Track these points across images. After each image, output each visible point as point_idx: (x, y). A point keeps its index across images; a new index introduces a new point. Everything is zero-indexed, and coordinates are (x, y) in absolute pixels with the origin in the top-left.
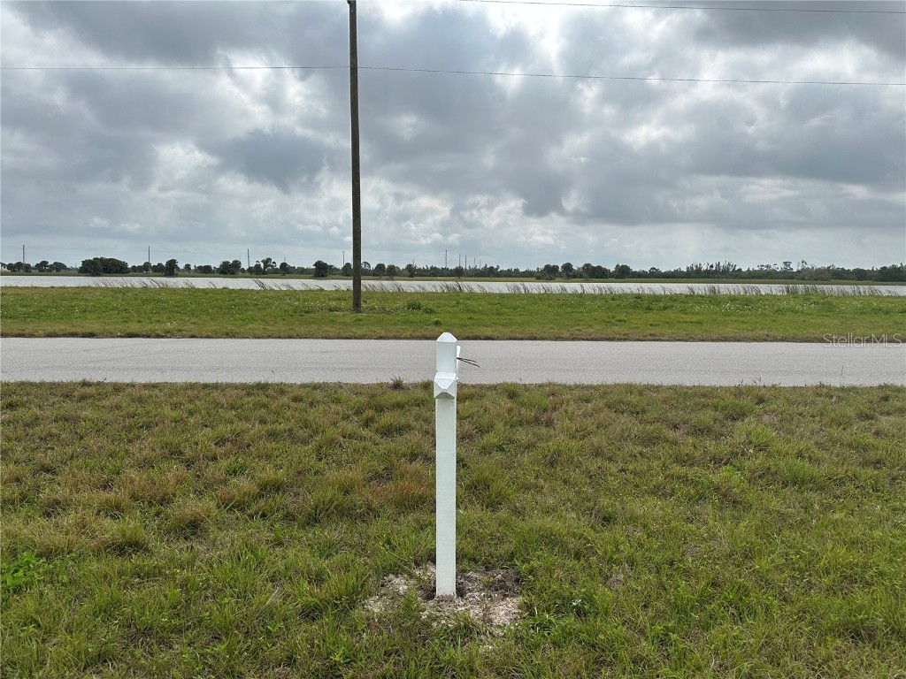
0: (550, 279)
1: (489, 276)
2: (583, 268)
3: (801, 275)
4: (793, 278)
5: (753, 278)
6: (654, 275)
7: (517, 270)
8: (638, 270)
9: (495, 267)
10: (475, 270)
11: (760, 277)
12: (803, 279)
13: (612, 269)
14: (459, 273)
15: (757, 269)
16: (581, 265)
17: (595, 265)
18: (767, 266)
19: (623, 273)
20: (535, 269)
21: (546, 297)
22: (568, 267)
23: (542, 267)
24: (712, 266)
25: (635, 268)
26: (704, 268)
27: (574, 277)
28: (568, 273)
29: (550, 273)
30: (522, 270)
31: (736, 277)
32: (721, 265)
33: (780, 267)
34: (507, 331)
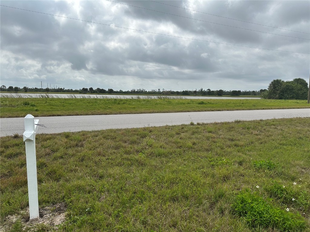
0: (85, 93)
1: (60, 92)
2: (97, 89)
3: (163, 93)
4: (161, 94)
5: (150, 94)
6: (121, 93)
7: (72, 90)
8: (116, 91)
9: (63, 88)
10: (54, 89)
11: (152, 94)
12: (163, 94)
13: (107, 90)
14: (47, 90)
15: (151, 91)
16: (96, 89)
17: (101, 88)
18: (154, 90)
19: (111, 92)
20: (79, 89)
21: (83, 100)
22: (91, 89)
23: (81, 89)
24: (138, 90)
25: (115, 90)
26: (136, 90)
27: (94, 93)
28: (91, 91)
29: (84, 91)
30: (74, 90)
31: (145, 93)
32: (141, 90)
33: (157, 91)
34: (67, 113)
